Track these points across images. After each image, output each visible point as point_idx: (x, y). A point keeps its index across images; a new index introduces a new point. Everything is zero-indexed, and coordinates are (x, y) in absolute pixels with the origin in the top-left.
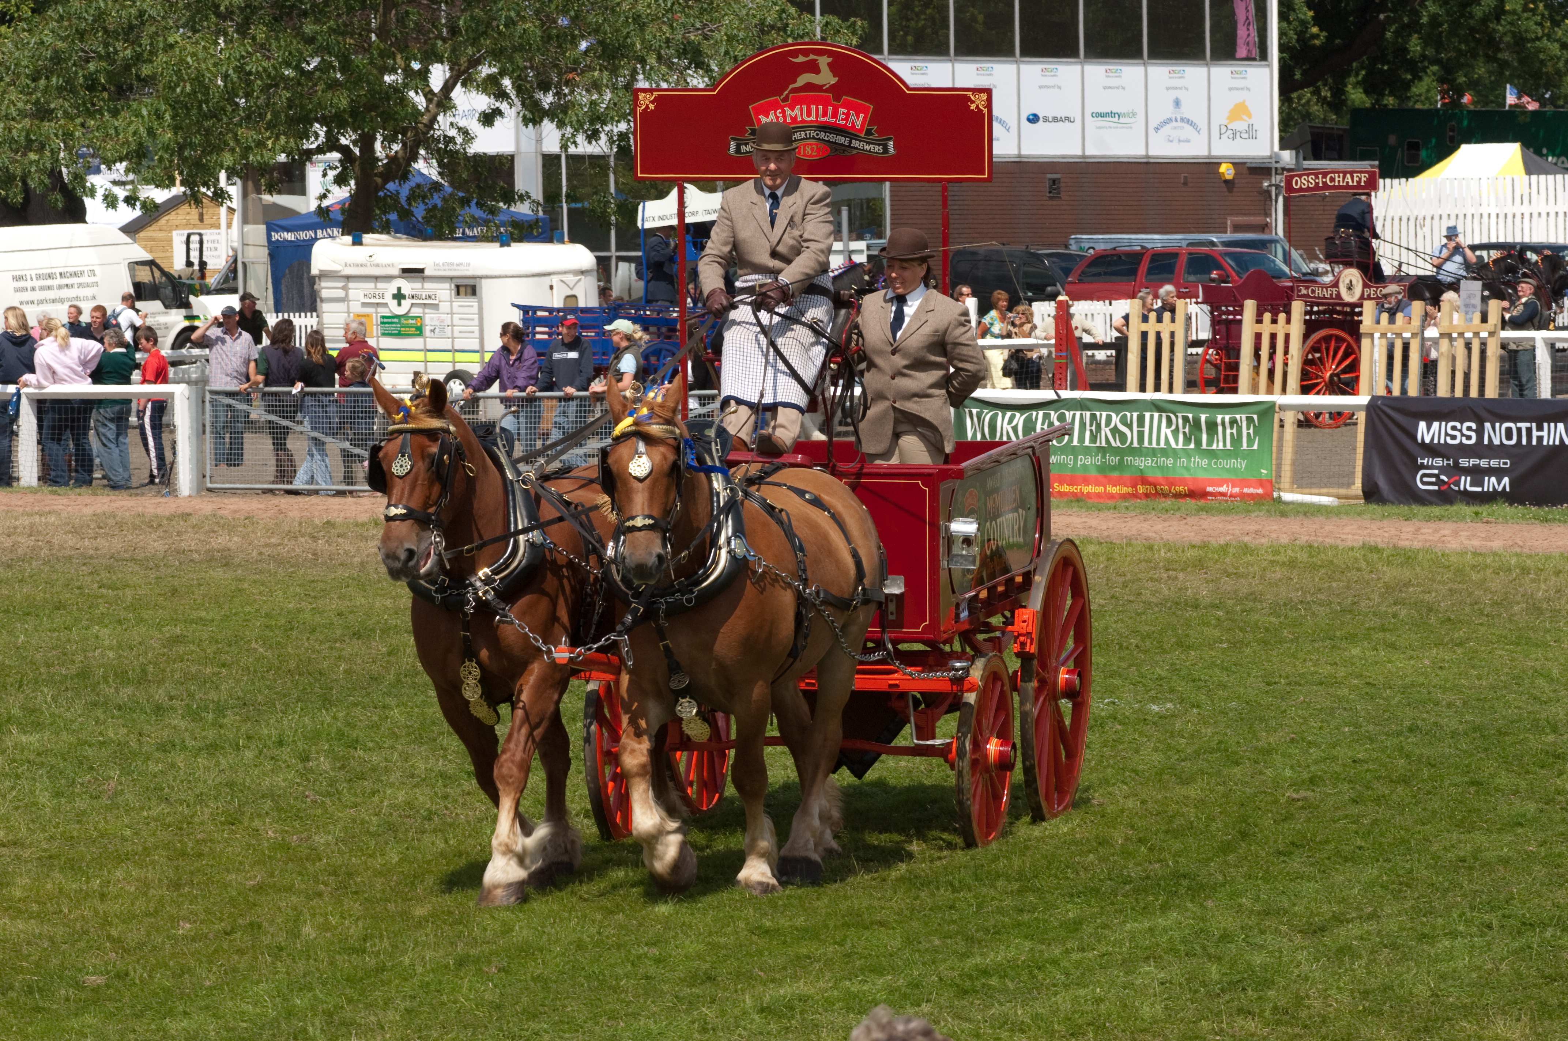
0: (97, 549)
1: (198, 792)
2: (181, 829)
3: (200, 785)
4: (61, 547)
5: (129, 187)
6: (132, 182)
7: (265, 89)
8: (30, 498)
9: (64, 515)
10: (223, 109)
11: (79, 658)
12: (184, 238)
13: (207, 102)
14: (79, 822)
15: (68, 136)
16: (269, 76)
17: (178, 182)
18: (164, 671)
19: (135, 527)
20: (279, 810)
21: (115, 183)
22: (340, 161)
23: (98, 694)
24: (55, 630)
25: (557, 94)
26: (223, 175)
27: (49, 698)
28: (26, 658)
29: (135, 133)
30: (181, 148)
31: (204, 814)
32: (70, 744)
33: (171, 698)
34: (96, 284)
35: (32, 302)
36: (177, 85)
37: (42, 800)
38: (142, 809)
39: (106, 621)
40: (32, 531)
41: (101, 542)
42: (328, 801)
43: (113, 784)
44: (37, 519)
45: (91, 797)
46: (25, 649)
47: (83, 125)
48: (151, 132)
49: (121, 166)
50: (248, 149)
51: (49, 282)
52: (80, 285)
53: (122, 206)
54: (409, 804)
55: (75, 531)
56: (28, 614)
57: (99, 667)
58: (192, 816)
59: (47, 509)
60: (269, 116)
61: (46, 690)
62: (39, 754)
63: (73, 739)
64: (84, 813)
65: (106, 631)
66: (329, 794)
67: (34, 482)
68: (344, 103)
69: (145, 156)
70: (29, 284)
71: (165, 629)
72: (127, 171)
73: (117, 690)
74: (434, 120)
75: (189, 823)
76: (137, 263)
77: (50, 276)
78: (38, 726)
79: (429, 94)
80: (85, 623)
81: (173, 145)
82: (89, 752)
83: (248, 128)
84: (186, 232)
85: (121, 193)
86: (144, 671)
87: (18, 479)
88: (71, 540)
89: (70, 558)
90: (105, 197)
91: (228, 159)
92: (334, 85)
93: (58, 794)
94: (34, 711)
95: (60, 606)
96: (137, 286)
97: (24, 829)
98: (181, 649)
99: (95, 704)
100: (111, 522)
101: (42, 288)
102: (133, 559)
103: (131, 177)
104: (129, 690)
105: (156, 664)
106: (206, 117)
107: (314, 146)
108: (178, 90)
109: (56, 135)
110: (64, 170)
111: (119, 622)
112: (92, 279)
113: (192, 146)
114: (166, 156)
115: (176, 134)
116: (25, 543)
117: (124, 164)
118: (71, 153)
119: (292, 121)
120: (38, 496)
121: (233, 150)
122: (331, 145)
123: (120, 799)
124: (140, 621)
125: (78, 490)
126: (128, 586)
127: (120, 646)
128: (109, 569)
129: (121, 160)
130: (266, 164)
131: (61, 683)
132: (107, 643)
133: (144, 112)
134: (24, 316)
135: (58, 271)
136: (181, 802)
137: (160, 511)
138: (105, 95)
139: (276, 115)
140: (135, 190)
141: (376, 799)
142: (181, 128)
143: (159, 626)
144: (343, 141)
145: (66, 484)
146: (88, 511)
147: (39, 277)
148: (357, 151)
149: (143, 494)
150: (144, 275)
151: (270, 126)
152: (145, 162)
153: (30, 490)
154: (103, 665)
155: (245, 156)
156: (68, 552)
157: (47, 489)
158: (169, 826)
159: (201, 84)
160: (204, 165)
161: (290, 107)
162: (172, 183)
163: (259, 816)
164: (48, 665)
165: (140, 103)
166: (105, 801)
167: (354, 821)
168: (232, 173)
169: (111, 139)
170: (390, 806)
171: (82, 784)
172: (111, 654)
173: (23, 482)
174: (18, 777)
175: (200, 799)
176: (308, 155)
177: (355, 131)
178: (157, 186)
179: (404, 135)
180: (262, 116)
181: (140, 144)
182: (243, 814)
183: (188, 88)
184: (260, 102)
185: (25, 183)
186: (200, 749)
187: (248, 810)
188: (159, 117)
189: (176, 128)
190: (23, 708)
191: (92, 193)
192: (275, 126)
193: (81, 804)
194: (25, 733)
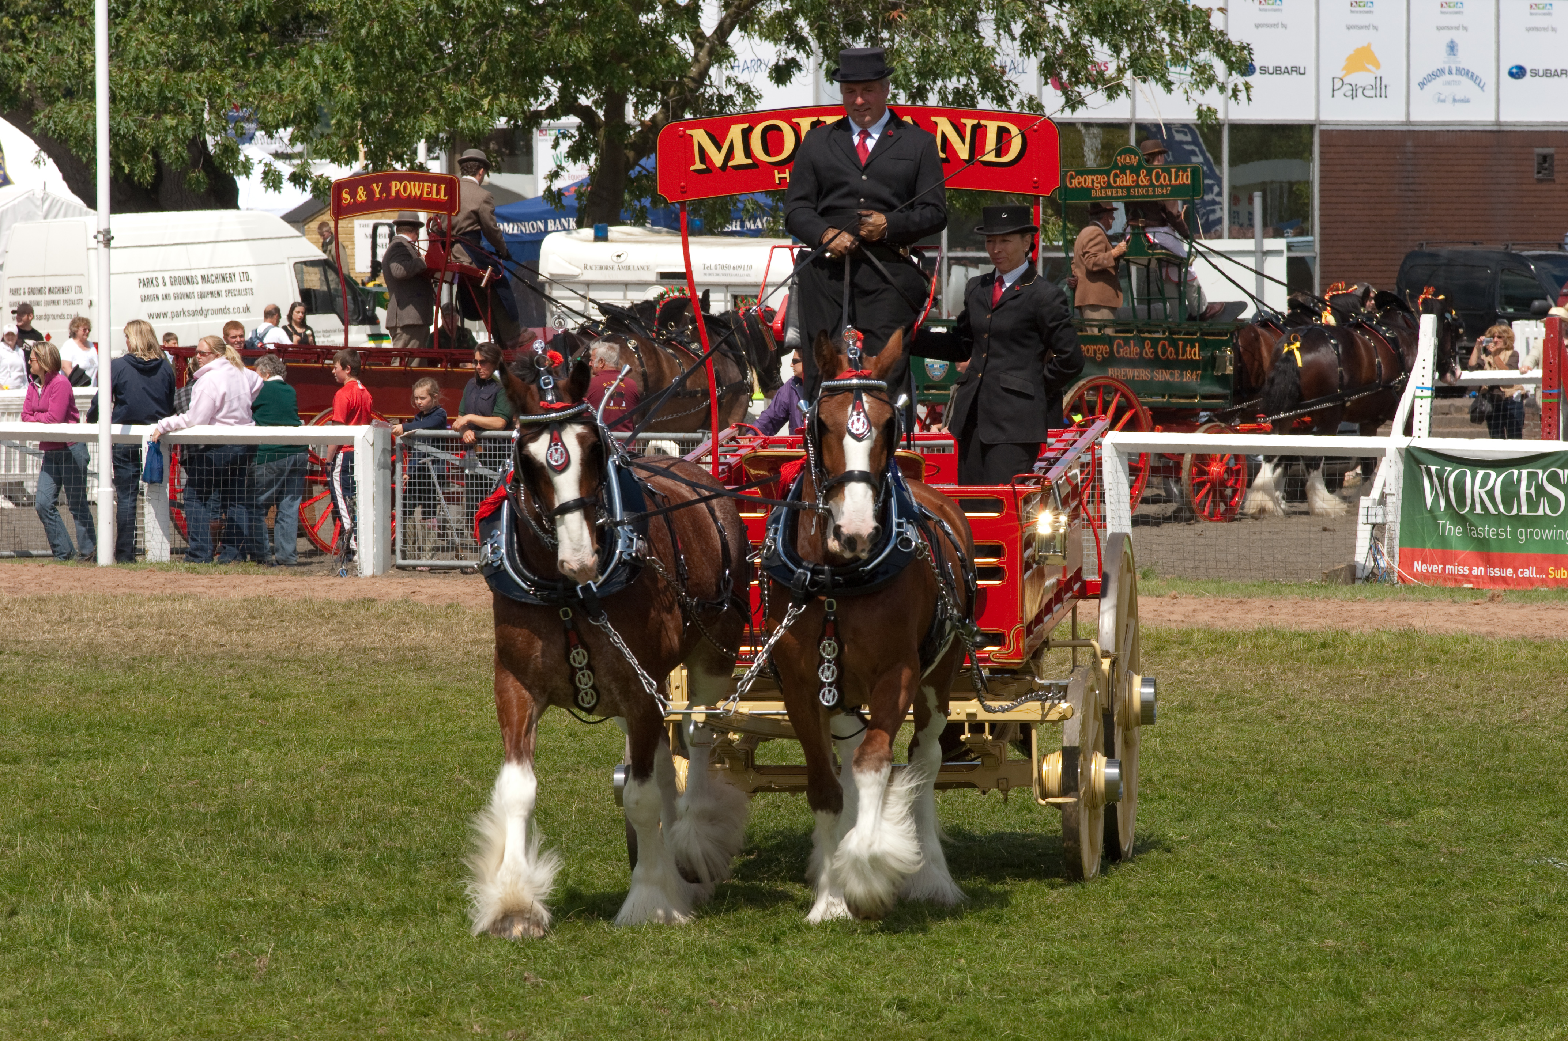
0: (248, 646)
1: (379, 972)
2: (356, 1021)
3: (383, 961)
4: (201, 643)
5: (297, 162)
6: (300, 155)
7: (479, 30)
8: (160, 577)
9: (205, 600)
10: (423, 57)
11: (223, 790)
12: (369, 231)
13: (401, 49)
14: (219, 1011)
15: (215, 92)
16: (484, 13)
17: (361, 155)
18: (336, 809)
19: (300, 617)
20: (489, 996)
21: (277, 155)
22: (579, 128)
23: (247, 840)
24: (190, 754)
25: (870, 39)
26: (422, 146)
27: (181, 844)
28: (151, 791)
29: (305, 89)
30: (366, 109)
31: (387, 1001)
32: (210, 907)
33: (345, 845)
34: (249, 292)
35: (165, 315)
36: (361, 25)
37: (169, 981)
38: (305, 994)
39: (260, 742)
40: (162, 621)
41: (254, 636)
42: (554, 986)
43: (266, 960)
44: (169, 605)
45: (236, 977)
46: (150, 779)
47: (234, 76)
48: (326, 87)
49: (285, 133)
50: (458, 110)
51: (187, 288)
52: (229, 292)
53: (287, 185)
54: (663, 990)
55: (220, 622)
56: (155, 732)
57: (250, 803)
58: (372, 1004)
59: (182, 592)
60: (484, 67)
61: (177, 834)
62: (167, 920)
63: (213, 900)
64: (226, 999)
65: (259, 756)
66: (555, 976)
67: (166, 556)
68: (584, 51)
69: (317, 121)
70: (160, 291)
71: (338, 754)
72: (293, 140)
73: (273, 835)
74: (704, 74)
75: (367, 1013)
76: (305, 263)
77: (189, 280)
78: (166, 882)
79: (698, 38)
80: (231, 744)
81: (356, 106)
82: (235, 917)
83: (456, 82)
84: (371, 222)
85: (285, 169)
86: (310, 810)
87: (144, 552)
88: (214, 635)
89: (213, 657)
90: (266, 174)
91: (429, 124)
92: (570, 26)
93: (191, 974)
94: (160, 862)
95: (197, 722)
96: (306, 295)
97: (145, 1022)
98: (360, 780)
99: (242, 853)
100: (268, 609)
101: (178, 296)
102: (296, 660)
103: (299, 147)
104: (289, 835)
105: (325, 800)
106: (399, 68)
107: (543, 108)
108: (363, 32)
109: (199, 90)
110: (208, 138)
111: (278, 744)
112: (246, 285)
113: (380, 106)
114: (346, 120)
115: (359, 90)
116: (152, 637)
117: (290, 130)
118: (219, 116)
119: (516, 74)
120: (171, 575)
121: (435, 112)
122: (567, 105)
123: (275, 981)
124: (305, 742)
125: (223, 567)
126: (289, 695)
127: (278, 775)
128: (264, 673)
129: (286, 125)
130: (480, 132)
131: (198, 824)
132: (260, 771)
133: (317, 61)
134: (152, 332)
135: (199, 274)
136: (358, 985)
137: (333, 596)
138: (265, 37)
139: (493, 65)
140: (304, 166)
141: (618, 983)
142: (367, 82)
143: (330, 750)
144: (583, 101)
145: (209, 560)
146: (236, 595)
147: (175, 281)
148: (601, 113)
149: (311, 573)
150: (315, 280)
151: (486, 80)
152: (318, 128)
153: (160, 567)
154: (255, 801)
155: (451, 121)
156: (210, 650)
157: (182, 565)
158: (341, 1016)
159: (394, 22)
160: (397, 133)
161: (512, 55)
162: (353, 155)
163: (461, 1004)
164: (180, 800)
165: (313, 49)
166: (254, 983)
167: (589, 1012)
168: (433, 143)
169: (271, 95)
170: (637, 992)
171: (225, 961)
172: (265, 786)
173: (149, 557)
174: (138, 950)
175: (383, 981)
176: (534, 119)
177: (598, 88)
178: (333, 161)
179: (665, 92)
180: (475, 66)
181: (312, 104)
182: (440, 1001)
183: (376, 29)
184: (474, 48)
185: (156, 155)
186: (383, 914)
187: (447, 996)
188: (337, 66)
189: (359, 83)
190: (147, 858)
191: (246, 168)
192: (492, 80)
193: (222, 987)
194: (149, 891)
